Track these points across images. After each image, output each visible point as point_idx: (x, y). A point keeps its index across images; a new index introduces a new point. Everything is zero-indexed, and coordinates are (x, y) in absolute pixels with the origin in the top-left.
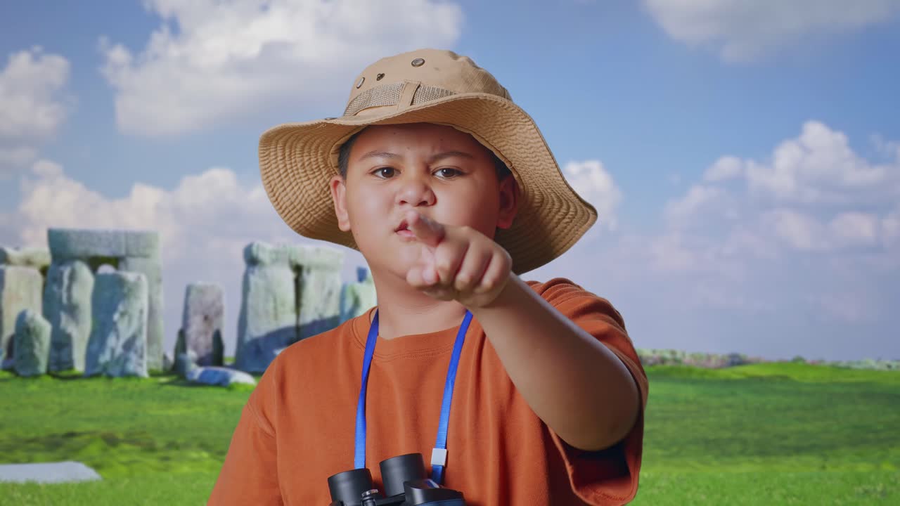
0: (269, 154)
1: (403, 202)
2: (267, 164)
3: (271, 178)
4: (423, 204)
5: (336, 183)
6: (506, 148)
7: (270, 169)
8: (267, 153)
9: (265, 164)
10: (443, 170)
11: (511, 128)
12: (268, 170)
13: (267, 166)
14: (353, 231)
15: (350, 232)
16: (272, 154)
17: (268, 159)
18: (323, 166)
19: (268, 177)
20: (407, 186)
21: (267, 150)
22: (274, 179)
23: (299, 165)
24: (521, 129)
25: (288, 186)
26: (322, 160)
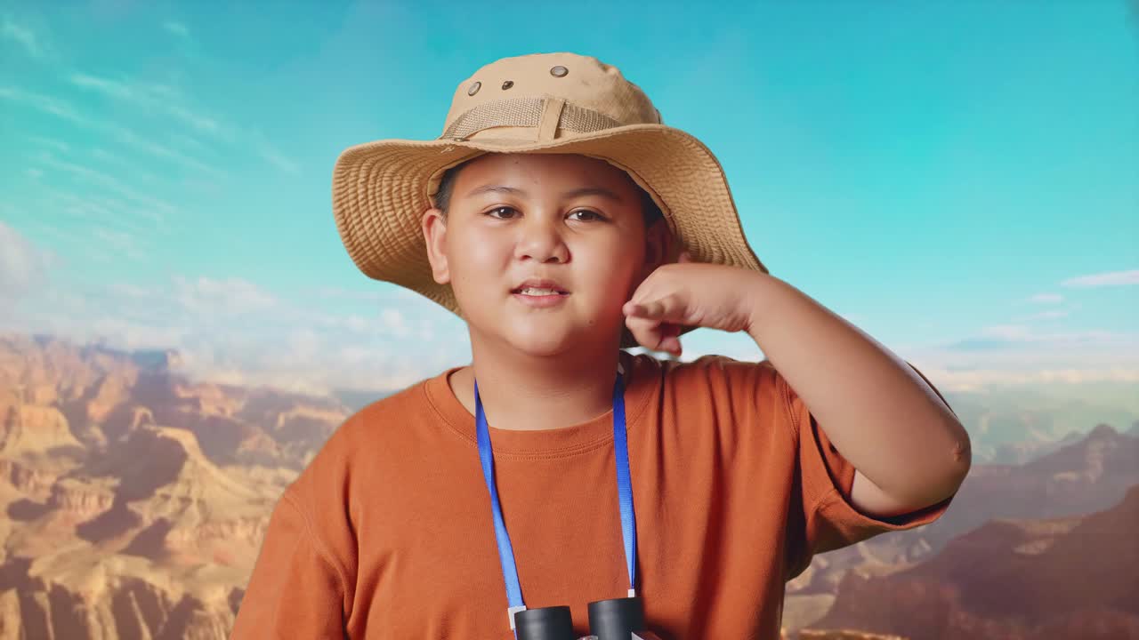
0: (348, 174)
1: (526, 257)
2: (343, 187)
3: (345, 206)
4: (551, 260)
5: (432, 218)
6: (671, 195)
7: (345, 194)
8: (345, 173)
9: (340, 188)
10: (578, 212)
11: (686, 172)
12: (342, 196)
13: (342, 190)
14: (452, 284)
15: (449, 284)
16: (352, 174)
17: (345, 181)
18: (415, 193)
19: (341, 205)
20: (531, 234)
21: (345, 169)
22: (349, 208)
23: (384, 191)
24: (701, 175)
25: (365, 217)
26: (417, 186)
